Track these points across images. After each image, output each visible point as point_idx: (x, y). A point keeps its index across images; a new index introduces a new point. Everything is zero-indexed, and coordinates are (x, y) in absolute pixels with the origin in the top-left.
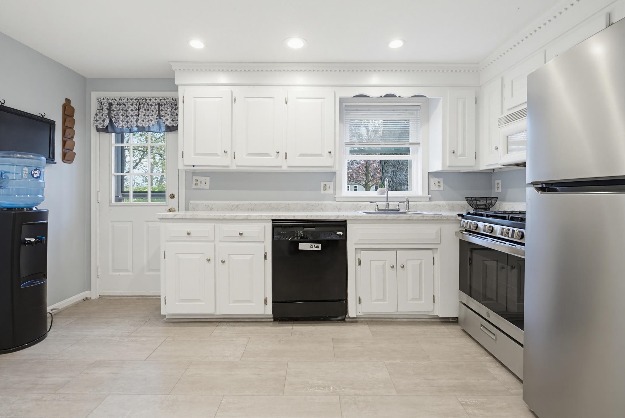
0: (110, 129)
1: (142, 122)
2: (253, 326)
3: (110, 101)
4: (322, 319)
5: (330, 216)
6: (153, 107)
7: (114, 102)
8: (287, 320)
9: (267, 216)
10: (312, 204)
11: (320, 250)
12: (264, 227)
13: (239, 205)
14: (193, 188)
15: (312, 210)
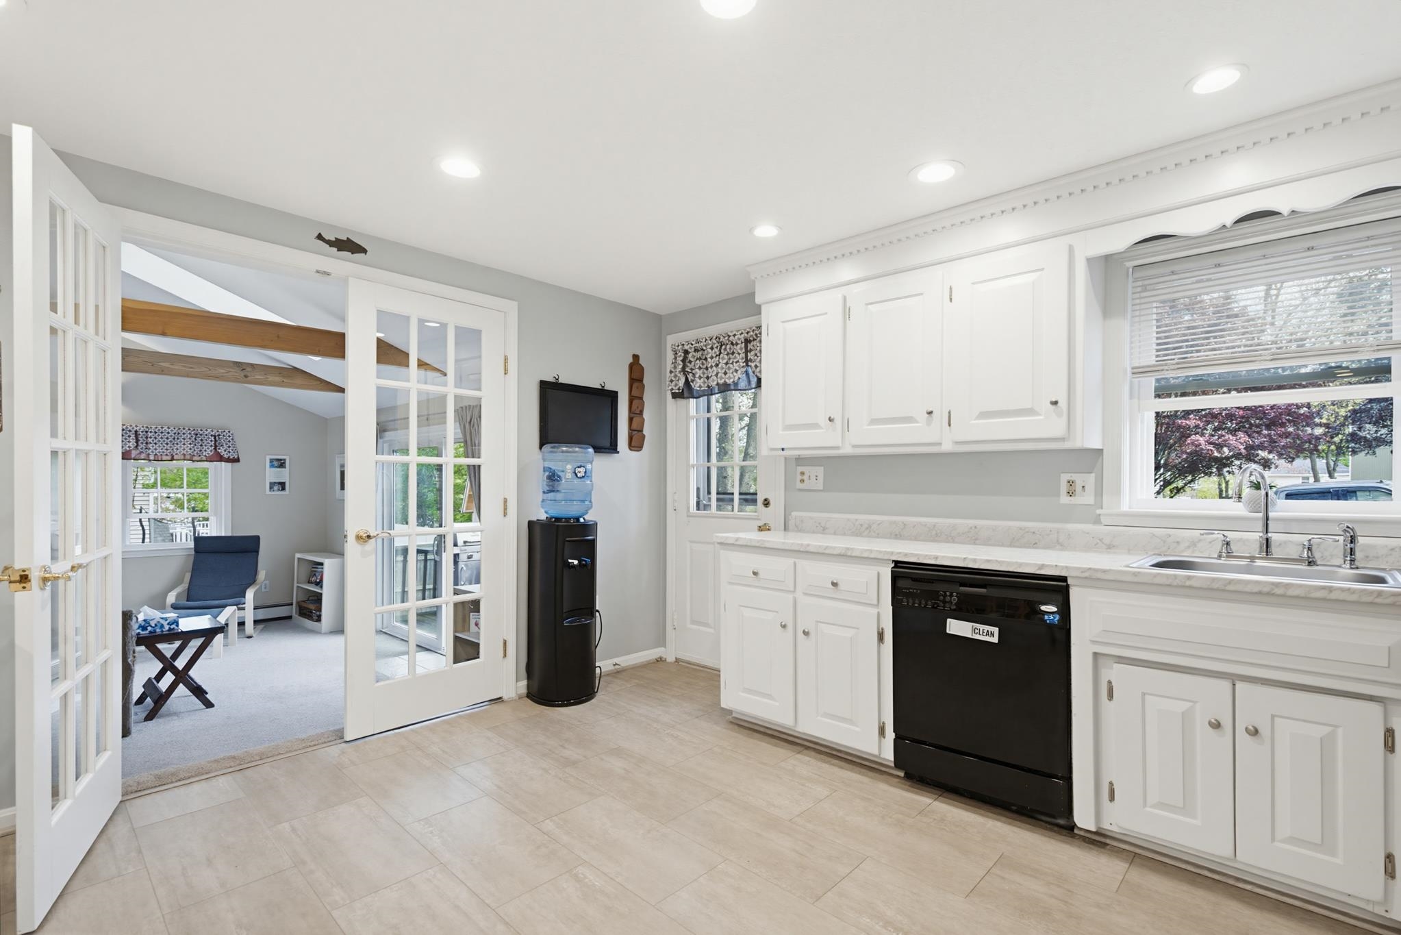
0: (686, 394)
1: (723, 375)
2: (851, 771)
3: (686, 347)
4: (1014, 808)
5: (1021, 565)
6: (739, 346)
7: (691, 348)
8: (934, 786)
9: (880, 552)
10: (1033, 531)
11: (997, 642)
12: (879, 574)
13: (874, 523)
14: (798, 487)
15: (1034, 545)
